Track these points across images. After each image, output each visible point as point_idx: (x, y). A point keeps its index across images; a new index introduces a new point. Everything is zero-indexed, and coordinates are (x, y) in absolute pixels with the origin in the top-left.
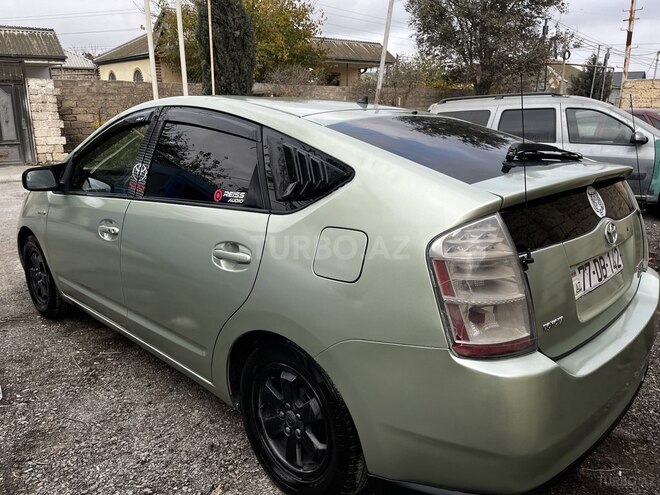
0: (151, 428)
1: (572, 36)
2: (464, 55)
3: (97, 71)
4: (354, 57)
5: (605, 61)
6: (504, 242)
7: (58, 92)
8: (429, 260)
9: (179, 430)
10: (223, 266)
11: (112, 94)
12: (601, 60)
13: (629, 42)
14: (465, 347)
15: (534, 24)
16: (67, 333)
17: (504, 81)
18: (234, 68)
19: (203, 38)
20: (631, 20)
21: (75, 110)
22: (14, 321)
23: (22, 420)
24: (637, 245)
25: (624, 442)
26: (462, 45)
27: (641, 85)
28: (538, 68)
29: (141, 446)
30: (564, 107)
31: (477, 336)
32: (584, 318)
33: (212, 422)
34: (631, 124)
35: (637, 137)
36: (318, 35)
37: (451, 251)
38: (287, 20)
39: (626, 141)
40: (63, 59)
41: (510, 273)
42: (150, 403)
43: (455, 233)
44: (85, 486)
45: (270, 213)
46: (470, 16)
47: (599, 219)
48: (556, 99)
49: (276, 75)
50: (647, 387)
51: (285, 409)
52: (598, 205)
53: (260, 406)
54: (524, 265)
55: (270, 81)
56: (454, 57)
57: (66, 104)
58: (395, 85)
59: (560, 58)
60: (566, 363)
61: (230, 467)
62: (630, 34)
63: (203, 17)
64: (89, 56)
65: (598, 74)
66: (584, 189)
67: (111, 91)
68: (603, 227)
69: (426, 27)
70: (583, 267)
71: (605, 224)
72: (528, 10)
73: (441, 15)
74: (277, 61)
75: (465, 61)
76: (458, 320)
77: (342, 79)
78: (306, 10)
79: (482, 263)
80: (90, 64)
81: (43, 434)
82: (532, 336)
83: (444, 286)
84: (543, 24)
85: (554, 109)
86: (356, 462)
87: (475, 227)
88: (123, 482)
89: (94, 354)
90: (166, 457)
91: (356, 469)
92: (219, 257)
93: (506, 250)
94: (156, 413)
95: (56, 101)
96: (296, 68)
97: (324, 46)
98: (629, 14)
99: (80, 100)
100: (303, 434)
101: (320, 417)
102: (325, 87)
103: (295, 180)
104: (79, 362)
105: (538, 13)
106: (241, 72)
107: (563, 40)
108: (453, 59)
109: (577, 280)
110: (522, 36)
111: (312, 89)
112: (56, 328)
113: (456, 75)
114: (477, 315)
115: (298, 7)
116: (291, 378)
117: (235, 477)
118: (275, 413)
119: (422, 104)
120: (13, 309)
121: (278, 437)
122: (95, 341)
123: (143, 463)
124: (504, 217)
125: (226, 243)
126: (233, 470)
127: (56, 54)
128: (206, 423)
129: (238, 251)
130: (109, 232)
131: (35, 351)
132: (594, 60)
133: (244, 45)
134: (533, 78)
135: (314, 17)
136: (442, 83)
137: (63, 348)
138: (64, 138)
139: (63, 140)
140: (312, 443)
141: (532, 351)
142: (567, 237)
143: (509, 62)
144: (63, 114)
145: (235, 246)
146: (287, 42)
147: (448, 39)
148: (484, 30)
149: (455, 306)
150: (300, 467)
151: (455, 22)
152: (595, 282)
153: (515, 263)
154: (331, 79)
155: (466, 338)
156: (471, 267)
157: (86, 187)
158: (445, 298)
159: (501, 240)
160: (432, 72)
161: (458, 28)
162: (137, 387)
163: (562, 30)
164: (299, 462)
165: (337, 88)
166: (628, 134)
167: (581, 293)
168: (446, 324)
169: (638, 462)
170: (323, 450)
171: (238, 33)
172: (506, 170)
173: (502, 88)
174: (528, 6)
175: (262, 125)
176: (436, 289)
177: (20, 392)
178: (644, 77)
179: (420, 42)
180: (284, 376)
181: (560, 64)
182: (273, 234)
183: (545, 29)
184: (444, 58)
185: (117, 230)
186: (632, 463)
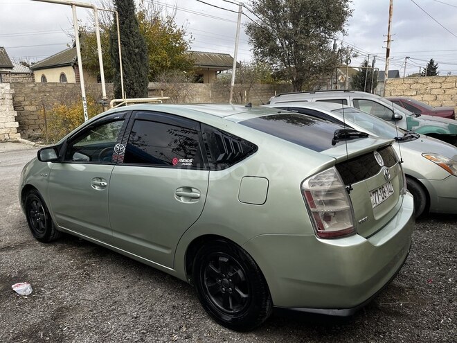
0: (134, 300)
1: (352, 50)
2: (285, 62)
3: (32, 74)
4: (212, 64)
5: (373, 64)
6: (338, 181)
7: (13, 91)
8: (302, 191)
9: (151, 300)
10: (182, 200)
11: (49, 92)
12: (370, 64)
13: (388, 56)
14: (323, 233)
15: (327, 43)
16: (60, 251)
17: (311, 78)
18: (136, 73)
19: (113, 54)
20: (388, 41)
21: (23, 103)
22: (22, 245)
23: (50, 302)
24: (400, 180)
25: (401, 289)
26: (283, 55)
27: (396, 81)
28: (332, 70)
29: (132, 310)
30: (352, 98)
31: (328, 228)
32: (377, 218)
33: (169, 294)
34: (391, 108)
35: (396, 116)
36: (189, 50)
37: (313, 186)
38: (167, 40)
39: (389, 118)
40: (11, 68)
41: (342, 195)
42: (128, 287)
43: (313, 177)
44: (105, 333)
45: (210, 170)
46: (286, 37)
47: (380, 167)
48: (347, 93)
49: (162, 76)
50: (411, 260)
51: (222, 278)
52: (379, 160)
53: (205, 279)
54: (348, 191)
55: (159, 81)
56: (279, 63)
57: (17, 99)
58: (241, 82)
59: (344, 63)
60: (371, 240)
61: (187, 316)
62: (388, 50)
63: (114, 40)
64: (24, 64)
65: (368, 73)
66: (373, 152)
67: (48, 90)
68: (383, 172)
69: (259, 44)
70: (374, 192)
71: (384, 170)
72: (323, 34)
73: (269, 37)
74: (163, 67)
75: (286, 66)
76: (319, 220)
77: (205, 78)
78: (180, 34)
79: (329, 191)
80: (27, 70)
81: (67, 309)
82: (354, 226)
83: (311, 204)
84: (333, 43)
85: (346, 100)
86: (266, 301)
87: (323, 174)
88: (127, 329)
89: (82, 262)
90: (148, 314)
91: (266, 305)
92: (179, 196)
93: (340, 185)
94: (134, 292)
95: (11, 98)
96: (176, 72)
97: (193, 58)
98: (387, 37)
99: (27, 96)
100: (234, 290)
101: (244, 279)
102: (195, 84)
103: (224, 152)
104: (75, 267)
105: (330, 36)
106: (140, 76)
107: (346, 53)
108: (278, 65)
109: (372, 198)
110: (321, 50)
111: (187, 86)
112: (51, 249)
113: (279, 75)
114: (327, 217)
115: (175, 31)
116: (226, 260)
117: (191, 321)
118: (215, 281)
119: (259, 94)
120: (18, 238)
121: (217, 295)
122: (80, 255)
123: (136, 318)
124: (337, 168)
125: (184, 187)
126: (189, 318)
127: (7, 64)
128: (166, 295)
129: (191, 191)
130: (100, 185)
131: (44, 263)
132: (366, 64)
133: (142, 58)
134: (329, 77)
135: (186, 38)
136: (271, 80)
137: (60, 259)
138: (17, 123)
139: (17, 124)
140: (239, 294)
141: (355, 234)
142: (365, 178)
143: (313, 66)
144: (16, 106)
145: (189, 189)
146: (169, 55)
147: (273, 52)
148: (296, 46)
149: (317, 213)
150: (232, 310)
151: (278, 42)
152: (381, 200)
153: (344, 191)
154: (199, 79)
155: (323, 228)
156: (323, 193)
157: (75, 158)
158: (312, 209)
159: (336, 180)
160: (264, 72)
161: (280, 45)
162: (117, 279)
163: (345, 46)
164: (231, 307)
165: (204, 85)
166: (390, 114)
167: (375, 205)
168: (313, 222)
169: (410, 299)
170: (246, 298)
171: (137, 50)
172: (334, 144)
173: (310, 83)
174: (323, 32)
175: (200, 122)
176: (307, 205)
177: (42, 287)
178: (398, 76)
179: (256, 54)
180: (221, 259)
181: (345, 67)
182: (213, 181)
183: (335, 46)
184: (271, 64)
185: (106, 184)
186: (407, 300)
